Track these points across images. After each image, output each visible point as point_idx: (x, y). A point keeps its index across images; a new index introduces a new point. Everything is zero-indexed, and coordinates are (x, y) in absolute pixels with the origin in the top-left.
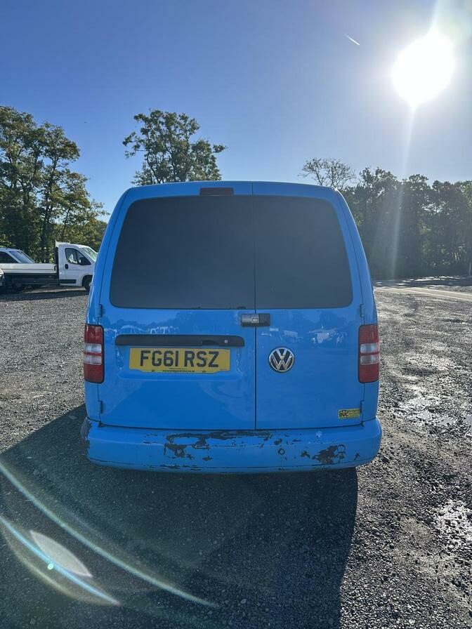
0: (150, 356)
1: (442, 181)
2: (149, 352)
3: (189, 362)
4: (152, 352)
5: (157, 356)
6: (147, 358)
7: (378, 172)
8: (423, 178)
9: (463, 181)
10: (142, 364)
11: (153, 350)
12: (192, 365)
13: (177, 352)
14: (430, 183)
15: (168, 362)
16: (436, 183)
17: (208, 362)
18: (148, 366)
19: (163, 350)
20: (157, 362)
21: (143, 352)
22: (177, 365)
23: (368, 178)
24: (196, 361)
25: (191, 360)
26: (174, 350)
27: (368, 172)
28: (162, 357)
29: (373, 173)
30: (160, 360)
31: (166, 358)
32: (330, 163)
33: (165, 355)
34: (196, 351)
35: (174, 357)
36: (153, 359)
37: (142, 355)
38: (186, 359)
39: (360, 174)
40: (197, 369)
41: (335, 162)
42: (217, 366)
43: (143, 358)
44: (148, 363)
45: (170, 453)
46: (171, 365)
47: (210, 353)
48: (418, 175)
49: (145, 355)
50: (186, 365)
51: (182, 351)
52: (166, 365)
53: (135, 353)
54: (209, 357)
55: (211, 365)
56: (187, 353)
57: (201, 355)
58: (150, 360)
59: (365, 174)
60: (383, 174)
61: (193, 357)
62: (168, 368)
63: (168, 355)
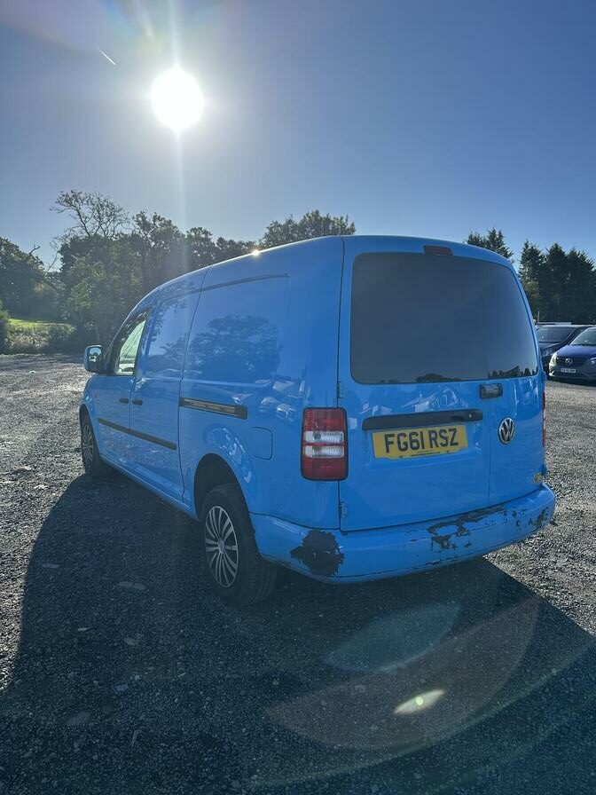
0: (394, 439)
1: (227, 239)
2: (393, 435)
3: (433, 442)
4: (396, 436)
5: (403, 439)
6: (392, 443)
7: (155, 218)
8: (206, 232)
9: (245, 241)
10: (388, 451)
11: (397, 432)
12: (437, 446)
13: (421, 433)
14: (214, 240)
15: (415, 445)
16: (221, 240)
17: (449, 440)
18: (395, 452)
19: (407, 432)
20: (403, 446)
21: (386, 437)
22: (423, 448)
23: (145, 225)
24: (440, 440)
25: (435, 439)
26: (418, 430)
27: (144, 218)
28: (407, 439)
29: (149, 219)
30: (405, 444)
31: (412, 441)
32: (95, 200)
33: (410, 438)
34: (437, 429)
35: (419, 438)
36: (399, 443)
37: (386, 439)
38: (431, 439)
39: (133, 218)
40: (443, 450)
41: (102, 199)
42: (457, 444)
43: (388, 443)
44: (394, 448)
45: (437, 546)
46: (417, 448)
47: (450, 430)
48: (200, 229)
49: (390, 439)
50: (431, 447)
51: (426, 431)
52: (413, 448)
53: (378, 437)
54: (450, 435)
55: (452, 444)
56: (430, 432)
57: (443, 434)
58: (396, 445)
59: (140, 219)
60: (163, 222)
61: (436, 437)
62: (415, 452)
63: (414, 437)
